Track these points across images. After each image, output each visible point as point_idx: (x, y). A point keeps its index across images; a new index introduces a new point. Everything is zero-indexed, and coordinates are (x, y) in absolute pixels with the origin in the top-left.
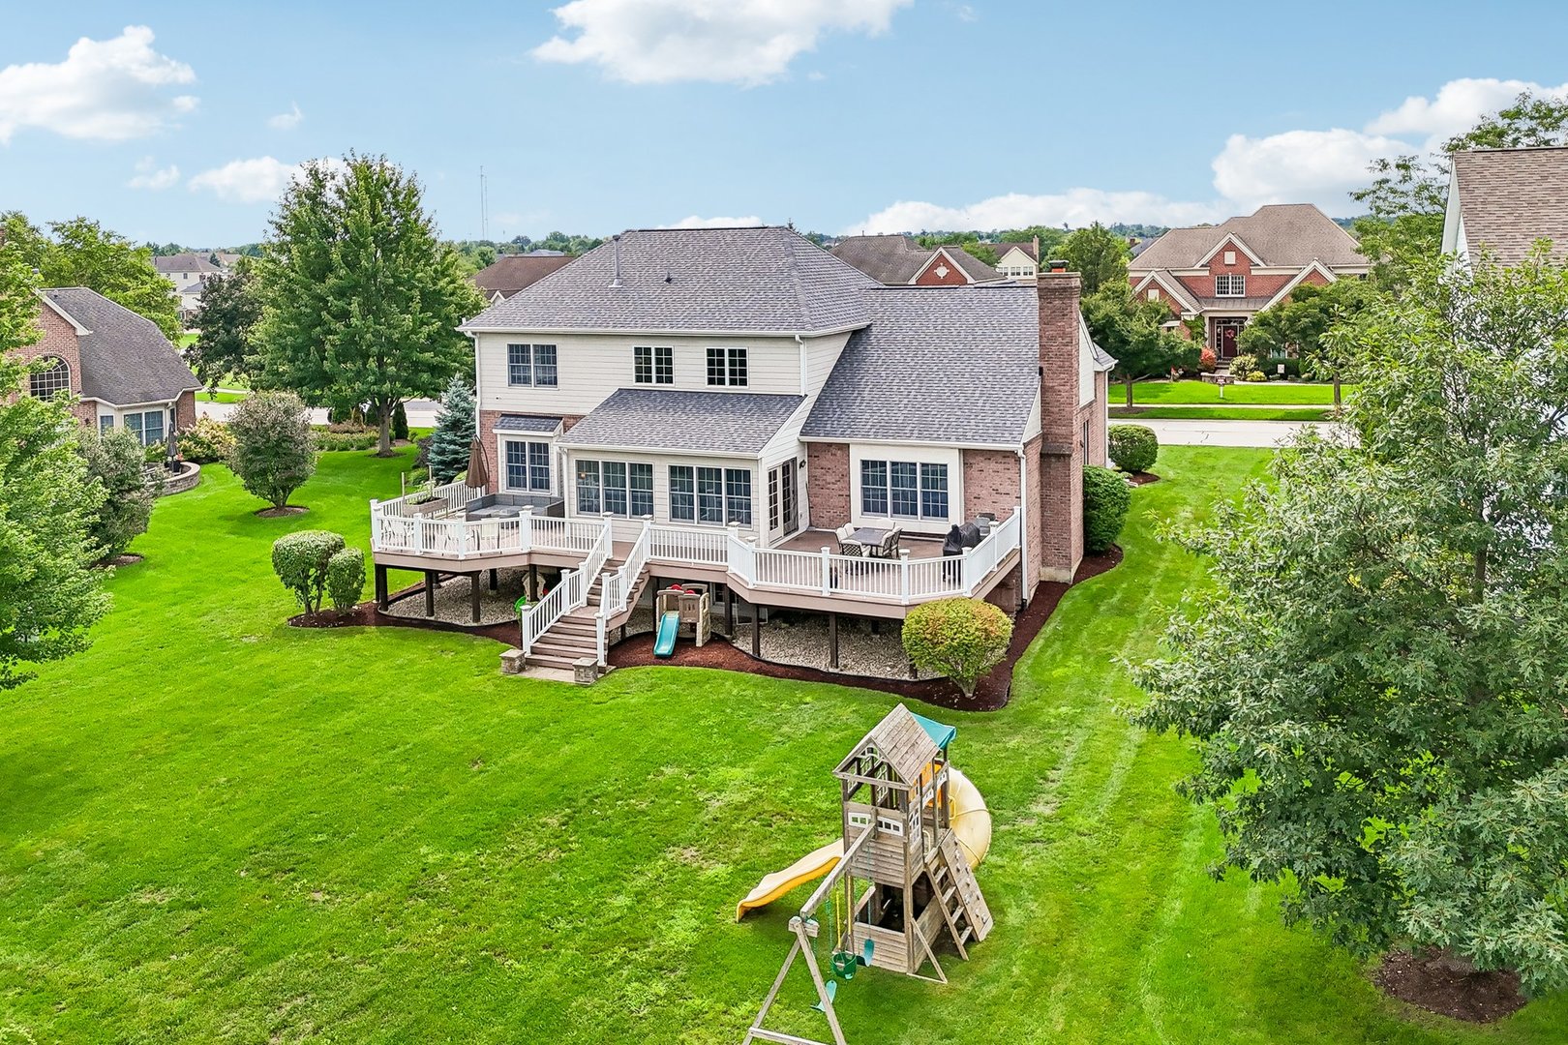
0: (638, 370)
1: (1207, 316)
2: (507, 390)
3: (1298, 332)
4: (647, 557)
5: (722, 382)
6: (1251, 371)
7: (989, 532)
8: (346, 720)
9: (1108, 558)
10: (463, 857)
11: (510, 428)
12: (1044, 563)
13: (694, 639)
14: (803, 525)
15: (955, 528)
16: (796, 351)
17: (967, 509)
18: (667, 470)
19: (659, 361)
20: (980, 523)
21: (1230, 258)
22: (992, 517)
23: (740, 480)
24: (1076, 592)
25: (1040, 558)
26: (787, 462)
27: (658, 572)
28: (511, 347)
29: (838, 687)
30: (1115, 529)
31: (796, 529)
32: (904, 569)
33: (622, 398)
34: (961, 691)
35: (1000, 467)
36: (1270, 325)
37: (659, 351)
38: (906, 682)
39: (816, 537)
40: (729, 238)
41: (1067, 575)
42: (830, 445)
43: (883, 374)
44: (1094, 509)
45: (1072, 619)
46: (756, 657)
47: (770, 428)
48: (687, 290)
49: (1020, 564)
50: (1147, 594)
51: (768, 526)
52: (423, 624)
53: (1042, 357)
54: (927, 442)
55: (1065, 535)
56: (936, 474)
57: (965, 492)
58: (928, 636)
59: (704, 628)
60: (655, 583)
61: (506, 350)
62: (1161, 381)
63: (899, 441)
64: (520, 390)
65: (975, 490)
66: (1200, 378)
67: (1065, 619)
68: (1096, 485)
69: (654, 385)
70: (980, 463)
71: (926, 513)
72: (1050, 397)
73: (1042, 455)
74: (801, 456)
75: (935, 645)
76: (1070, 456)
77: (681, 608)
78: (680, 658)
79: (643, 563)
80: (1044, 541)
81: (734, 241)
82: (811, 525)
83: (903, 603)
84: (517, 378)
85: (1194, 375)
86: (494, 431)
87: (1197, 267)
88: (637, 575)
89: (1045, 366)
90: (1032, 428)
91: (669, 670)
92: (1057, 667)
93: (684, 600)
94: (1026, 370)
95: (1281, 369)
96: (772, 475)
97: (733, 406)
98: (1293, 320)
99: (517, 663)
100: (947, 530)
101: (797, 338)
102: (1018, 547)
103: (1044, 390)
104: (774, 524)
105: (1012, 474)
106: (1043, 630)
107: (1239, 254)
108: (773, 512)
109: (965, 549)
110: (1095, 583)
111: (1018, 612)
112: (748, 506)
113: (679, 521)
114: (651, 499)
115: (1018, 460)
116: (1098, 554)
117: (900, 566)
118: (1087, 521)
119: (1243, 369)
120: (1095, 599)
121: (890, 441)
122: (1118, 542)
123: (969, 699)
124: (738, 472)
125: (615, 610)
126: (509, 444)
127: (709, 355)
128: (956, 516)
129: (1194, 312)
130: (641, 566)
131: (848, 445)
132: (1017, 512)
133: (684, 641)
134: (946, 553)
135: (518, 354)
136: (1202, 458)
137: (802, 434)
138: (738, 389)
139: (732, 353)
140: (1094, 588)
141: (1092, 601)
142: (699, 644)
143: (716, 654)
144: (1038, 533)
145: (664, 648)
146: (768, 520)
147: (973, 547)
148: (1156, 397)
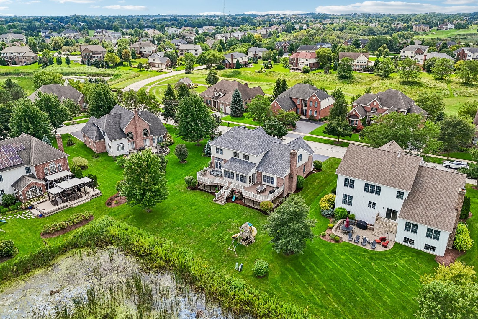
0: (234, 155)
1: (367, 117)
2: (216, 153)
5: (245, 159)
7: (276, 191)
8: (195, 207)
10: (207, 228)
11: (216, 159)
12: (288, 191)
13: (237, 199)
18: (236, 174)
19: (237, 154)
21: (375, 104)
26: (253, 174)
27: (233, 189)
29: (254, 209)
31: (254, 182)
33: (232, 159)
41: (291, 193)
42: (259, 172)
46: (244, 203)
47: (251, 169)
48: (242, 143)
49: (284, 192)
54: (272, 175)
55: (293, 187)
57: (277, 182)
63: (268, 173)
69: (236, 158)
70: (279, 178)
71: (271, 184)
72: (291, 168)
73: (289, 177)
76: (293, 177)
78: (235, 202)
82: (257, 182)
83: (261, 200)
87: (368, 105)
88: (230, 190)
89: (291, 164)
91: (233, 204)
93: (236, 194)
94: (288, 164)
96: (250, 176)
97: (247, 163)
99: (215, 200)
101: (255, 156)
105: (283, 180)
112: (246, 181)
113: (237, 181)
114: (234, 177)
124: (245, 176)
125: (227, 194)
126: (216, 162)
127: (244, 154)
128: (275, 185)
129: (362, 117)
131: (262, 173)
132: (283, 186)
135: (217, 148)
137: (256, 170)
139: (247, 156)
143: (239, 202)
144: (288, 187)
145: (233, 200)
146: (249, 182)
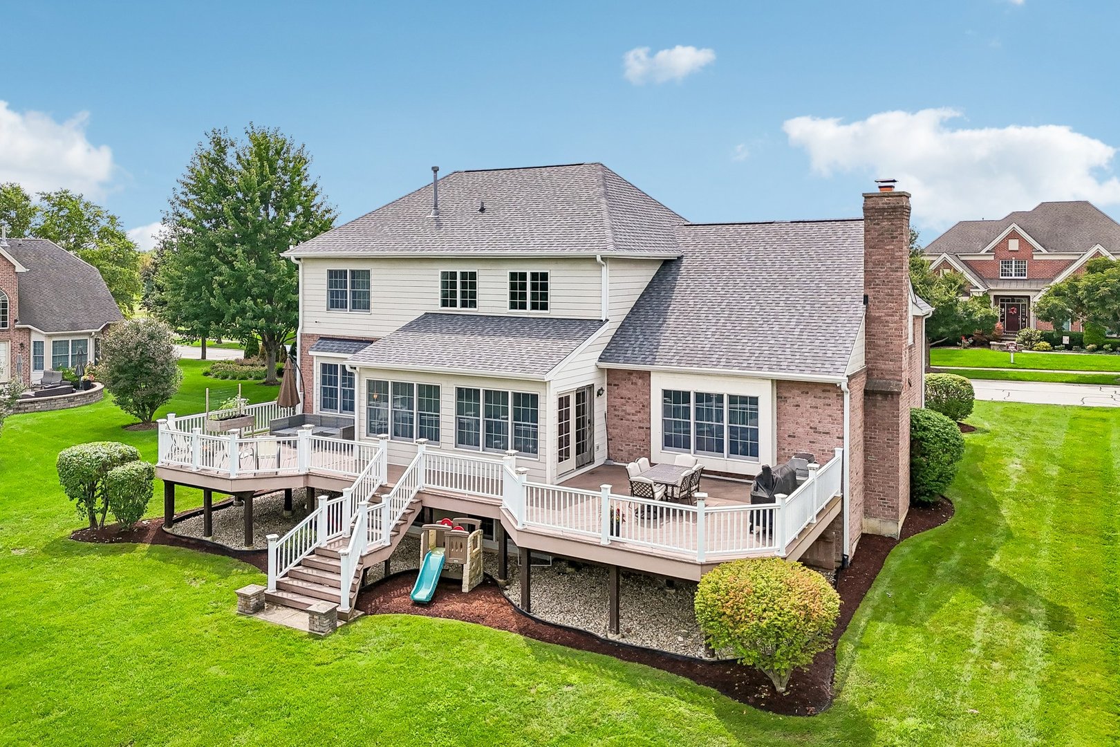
0: (444, 295)
1: (992, 295)
2: (326, 314)
3: (1096, 300)
4: (422, 484)
5: (523, 306)
6: (1038, 341)
7: (807, 476)
9: (937, 511)
11: (324, 350)
12: (867, 513)
13: (460, 582)
14: (600, 457)
15: (766, 470)
16: (597, 274)
17: (780, 448)
18: (454, 392)
19: (464, 285)
20: (796, 464)
21: (1014, 245)
22: (810, 459)
23: (527, 405)
24: (904, 549)
25: (862, 508)
26: (583, 388)
27: (431, 503)
28: (330, 272)
29: (615, 661)
30: (945, 478)
31: (592, 462)
32: (701, 517)
33: (426, 322)
34: (770, 682)
35: (820, 402)
36: (1064, 295)
37: (464, 275)
38: (701, 661)
39: (613, 472)
40: (546, 174)
41: (893, 529)
42: (630, 372)
43: (691, 303)
44: (923, 455)
45: (904, 584)
46: (524, 611)
47: (563, 350)
48: (498, 217)
49: (841, 514)
50: (990, 556)
51: (556, 457)
52: (199, 545)
53: (867, 283)
54: (736, 371)
55: (891, 484)
56: (745, 407)
57: (778, 429)
58: (728, 612)
59: (472, 570)
60: (425, 516)
61: (325, 276)
62: (952, 348)
63: (704, 369)
64: (338, 314)
65: (790, 427)
66: (989, 346)
67: (895, 583)
68: (925, 429)
69: (458, 309)
70: (795, 397)
71: (733, 451)
72: (876, 328)
73: (866, 393)
74: (600, 383)
75: (737, 624)
76: (899, 394)
77: (447, 544)
78: (440, 606)
79: (415, 492)
80: (868, 489)
81: (550, 176)
82: (609, 458)
83: (699, 561)
84: (336, 302)
85: (985, 344)
86: (311, 353)
87: (983, 252)
88: (406, 505)
89: (871, 293)
90: (856, 360)
91: (422, 620)
92: (893, 651)
93: (452, 536)
94: (848, 299)
95: (1066, 340)
96: (563, 402)
97: (531, 329)
98: (1091, 290)
99: (253, 602)
100: (756, 471)
101: (599, 259)
102: (840, 495)
103: (869, 320)
104: (563, 455)
105: (833, 410)
106: (869, 594)
107: (1023, 241)
108: (563, 442)
109: (778, 496)
110: (927, 539)
111: (838, 570)
112: (535, 434)
113: (464, 448)
114: (437, 423)
115: (841, 395)
116: (926, 506)
117: (695, 514)
118: (913, 467)
119: (1030, 339)
120: (930, 560)
121: (695, 368)
122: (949, 492)
123: (781, 694)
124: (526, 395)
125: (375, 545)
126: (324, 366)
127: (511, 279)
128: (767, 455)
129: (982, 289)
130: (412, 496)
131: (649, 373)
132: (838, 454)
133: (448, 584)
134: (755, 500)
135: (335, 277)
136: (1011, 411)
137: (601, 359)
138: (539, 313)
139: (534, 276)
140: (927, 545)
141: (925, 562)
142: (465, 589)
143: (480, 605)
144: (861, 480)
145: (423, 592)
146: (556, 450)
147: (789, 494)
148: (949, 360)
